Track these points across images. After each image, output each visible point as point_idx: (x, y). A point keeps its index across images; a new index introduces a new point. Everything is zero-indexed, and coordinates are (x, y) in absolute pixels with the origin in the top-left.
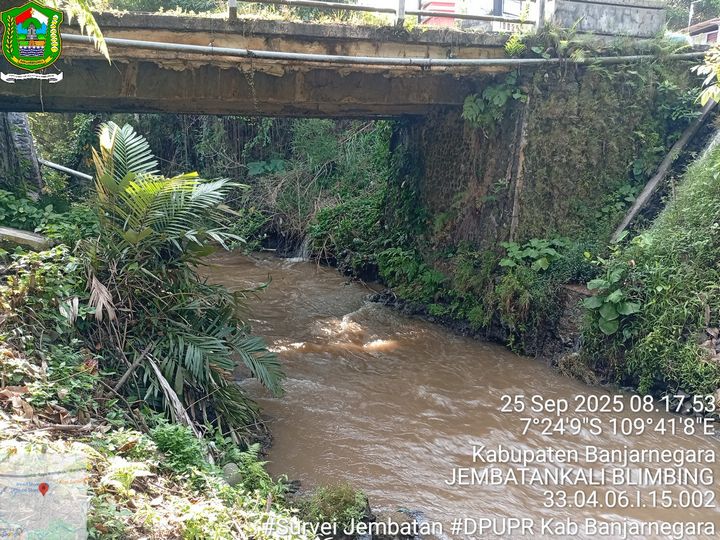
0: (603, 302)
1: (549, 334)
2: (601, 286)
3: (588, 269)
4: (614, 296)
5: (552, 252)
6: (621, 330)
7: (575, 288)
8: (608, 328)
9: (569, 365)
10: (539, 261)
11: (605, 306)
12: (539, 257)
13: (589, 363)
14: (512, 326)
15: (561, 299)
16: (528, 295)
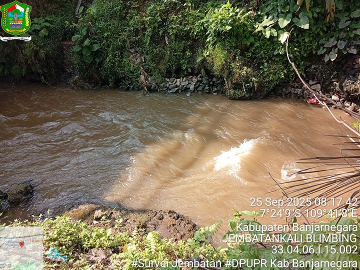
0: (82, 47)
1: (60, 70)
2: (79, 38)
3: (69, 30)
4: (87, 42)
5: (47, 24)
6: (94, 59)
7: (66, 43)
8: (88, 60)
9: (75, 83)
10: (42, 31)
11: (84, 49)
12: (42, 29)
13: (84, 79)
14: (40, 71)
15: (60, 49)
16: (43, 51)
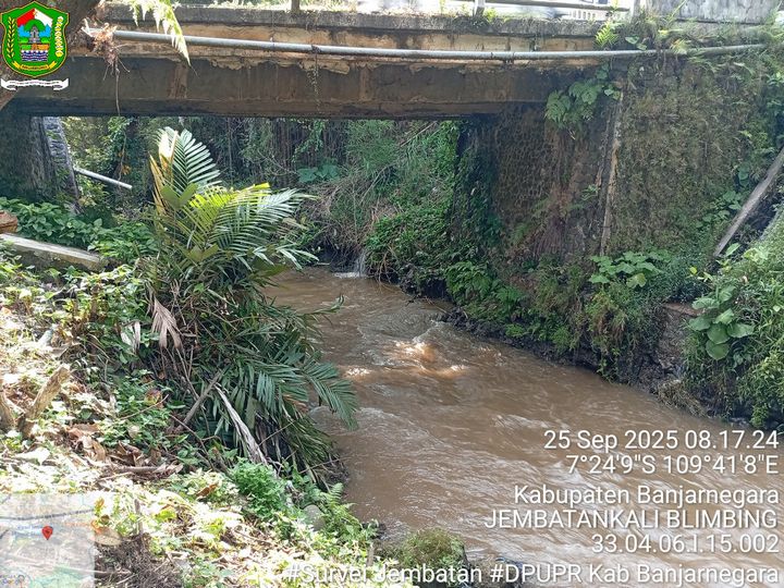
0: (711, 324)
1: (646, 358)
2: (709, 305)
3: (690, 285)
4: (725, 317)
5: (650, 266)
6: (731, 354)
7: (676, 307)
8: (717, 352)
9: (670, 393)
10: (636, 277)
11: (714, 328)
12: (635, 273)
13: (693, 391)
14: (604, 349)
15: (660, 319)
16: (624, 315)
